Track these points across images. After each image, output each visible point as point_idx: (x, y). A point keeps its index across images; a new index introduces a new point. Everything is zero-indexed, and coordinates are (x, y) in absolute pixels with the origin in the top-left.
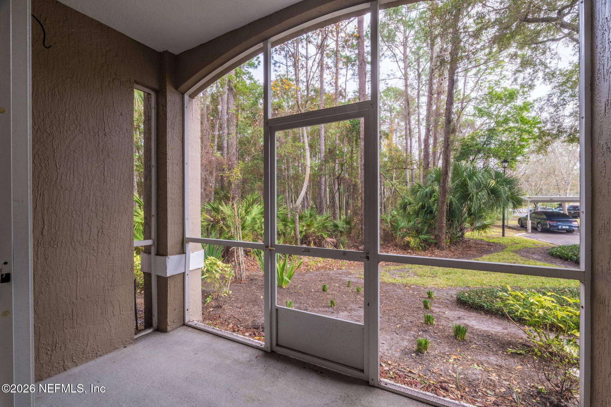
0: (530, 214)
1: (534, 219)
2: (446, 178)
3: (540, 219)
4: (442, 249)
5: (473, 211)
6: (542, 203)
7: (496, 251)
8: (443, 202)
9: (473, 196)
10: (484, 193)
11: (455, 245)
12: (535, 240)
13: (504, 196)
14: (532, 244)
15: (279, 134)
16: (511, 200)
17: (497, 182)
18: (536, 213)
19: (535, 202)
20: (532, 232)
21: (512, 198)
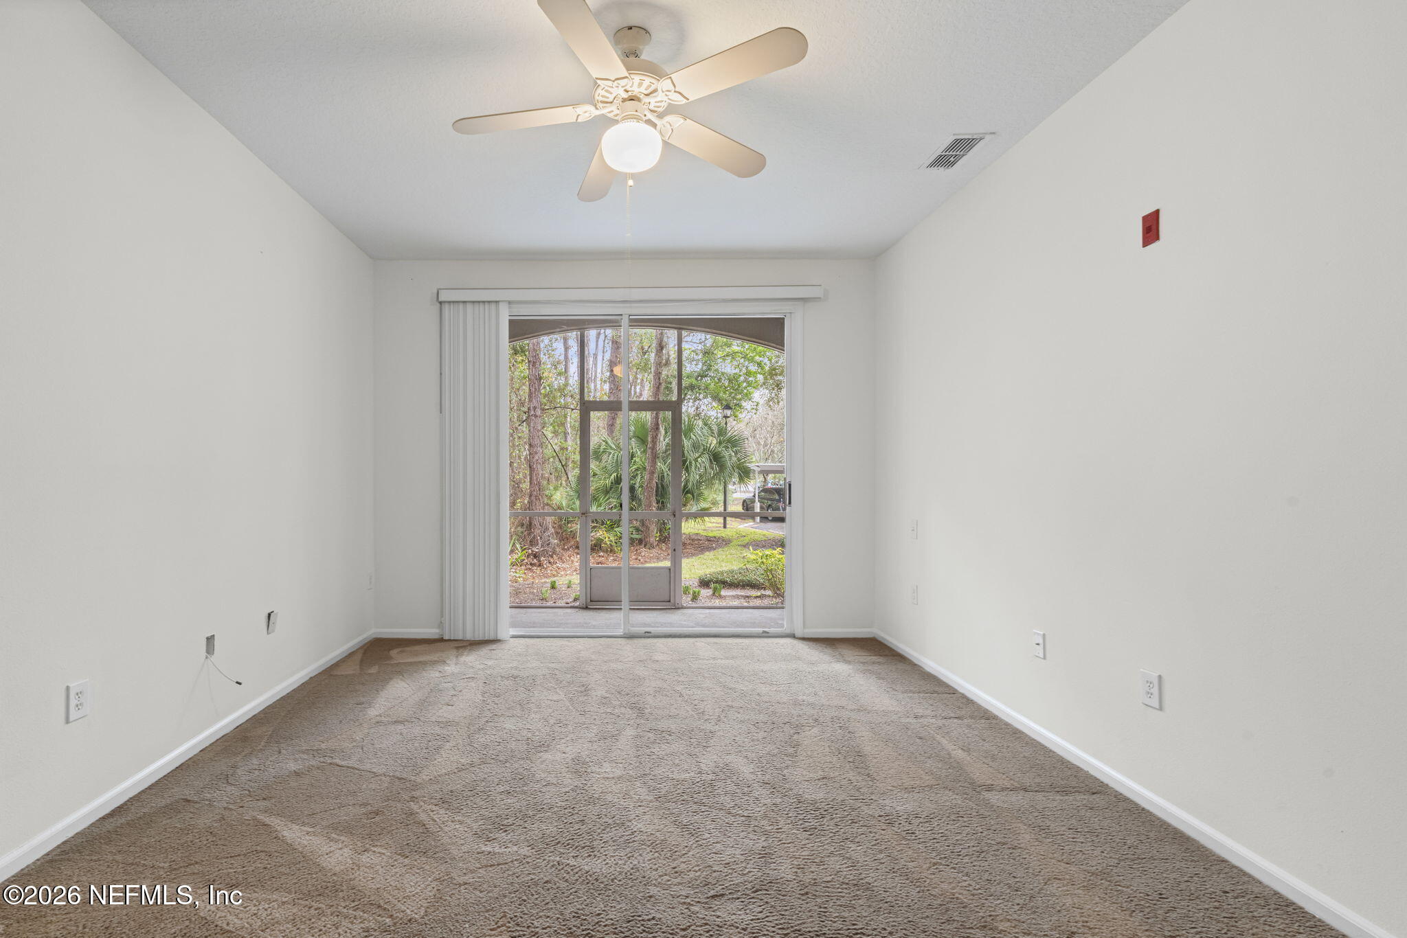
0: (759, 493)
1: (763, 500)
2: (657, 435)
3: (771, 500)
4: (652, 547)
5: (690, 487)
6: (773, 475)
7: (720, 546)
8: (652, 473)
9: (690, 463)
10: (705, 460)
11: (664, 542)
12: (765, 532)
13: (729, 464)
14: (762, 537)
15: (594, 415)
16: (737, 470)
17: (720, 443)
18: (765, 490)
19: (765, 473)
20: (761, 521)
21: (738, 468)
